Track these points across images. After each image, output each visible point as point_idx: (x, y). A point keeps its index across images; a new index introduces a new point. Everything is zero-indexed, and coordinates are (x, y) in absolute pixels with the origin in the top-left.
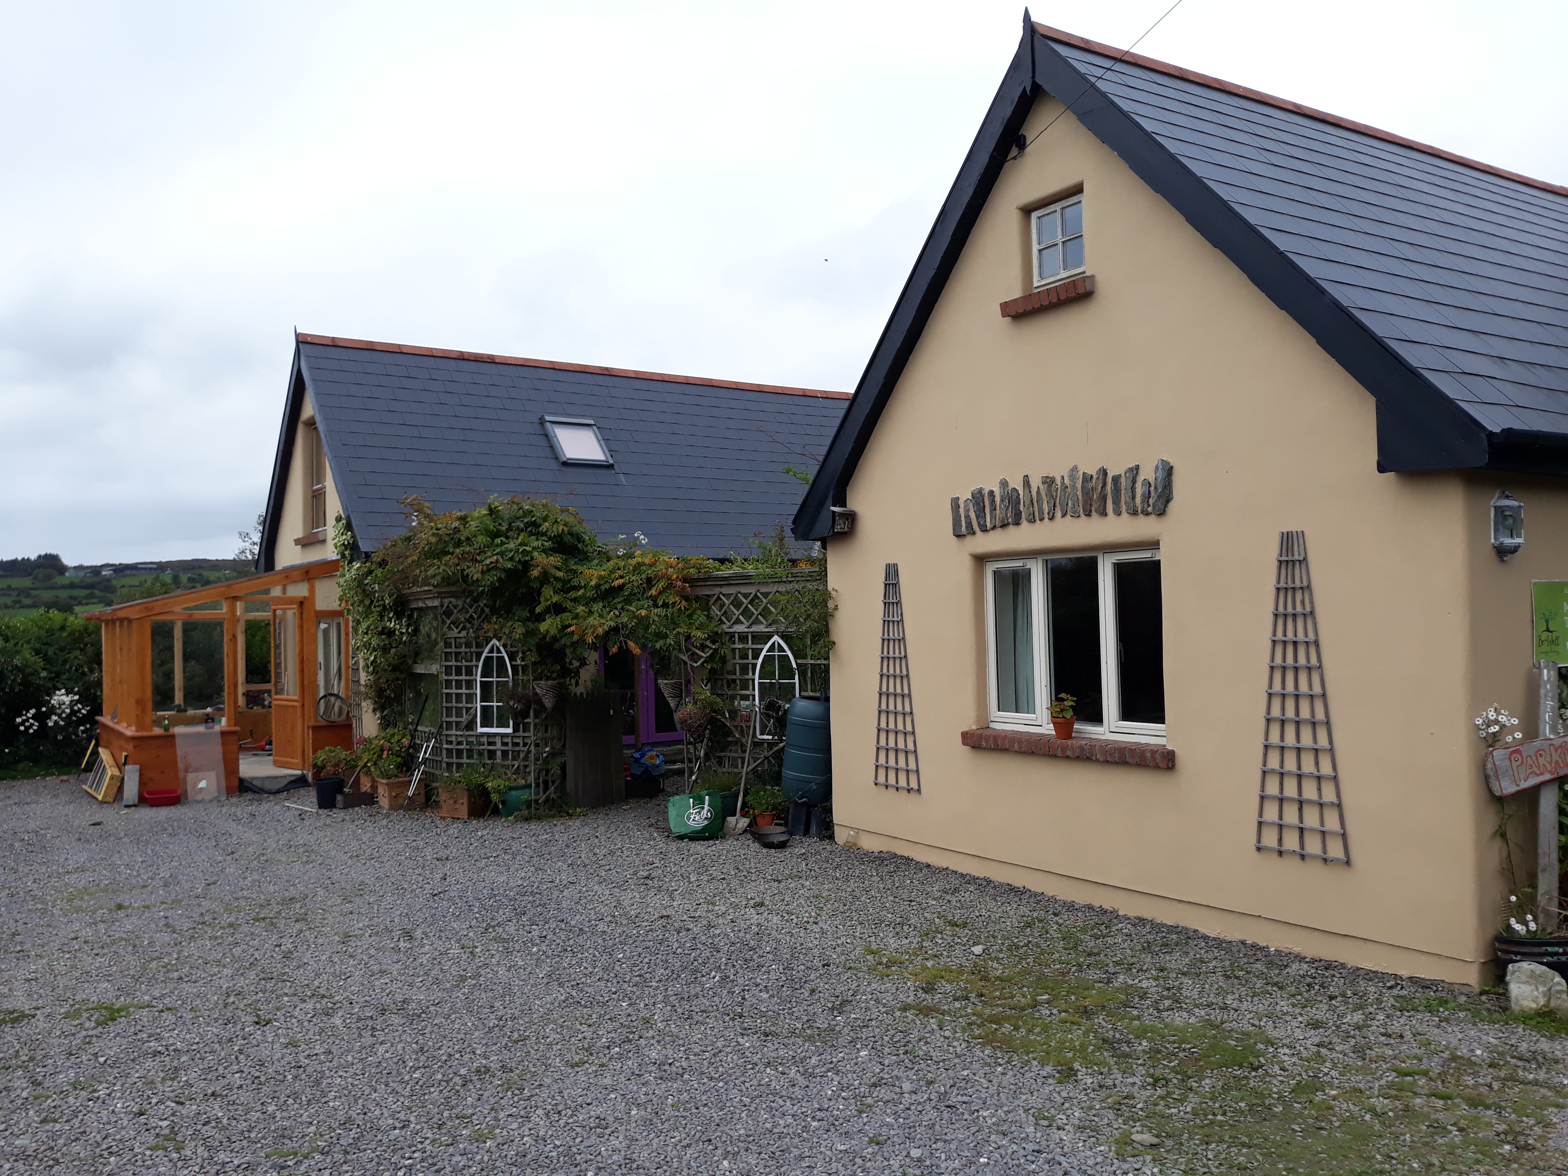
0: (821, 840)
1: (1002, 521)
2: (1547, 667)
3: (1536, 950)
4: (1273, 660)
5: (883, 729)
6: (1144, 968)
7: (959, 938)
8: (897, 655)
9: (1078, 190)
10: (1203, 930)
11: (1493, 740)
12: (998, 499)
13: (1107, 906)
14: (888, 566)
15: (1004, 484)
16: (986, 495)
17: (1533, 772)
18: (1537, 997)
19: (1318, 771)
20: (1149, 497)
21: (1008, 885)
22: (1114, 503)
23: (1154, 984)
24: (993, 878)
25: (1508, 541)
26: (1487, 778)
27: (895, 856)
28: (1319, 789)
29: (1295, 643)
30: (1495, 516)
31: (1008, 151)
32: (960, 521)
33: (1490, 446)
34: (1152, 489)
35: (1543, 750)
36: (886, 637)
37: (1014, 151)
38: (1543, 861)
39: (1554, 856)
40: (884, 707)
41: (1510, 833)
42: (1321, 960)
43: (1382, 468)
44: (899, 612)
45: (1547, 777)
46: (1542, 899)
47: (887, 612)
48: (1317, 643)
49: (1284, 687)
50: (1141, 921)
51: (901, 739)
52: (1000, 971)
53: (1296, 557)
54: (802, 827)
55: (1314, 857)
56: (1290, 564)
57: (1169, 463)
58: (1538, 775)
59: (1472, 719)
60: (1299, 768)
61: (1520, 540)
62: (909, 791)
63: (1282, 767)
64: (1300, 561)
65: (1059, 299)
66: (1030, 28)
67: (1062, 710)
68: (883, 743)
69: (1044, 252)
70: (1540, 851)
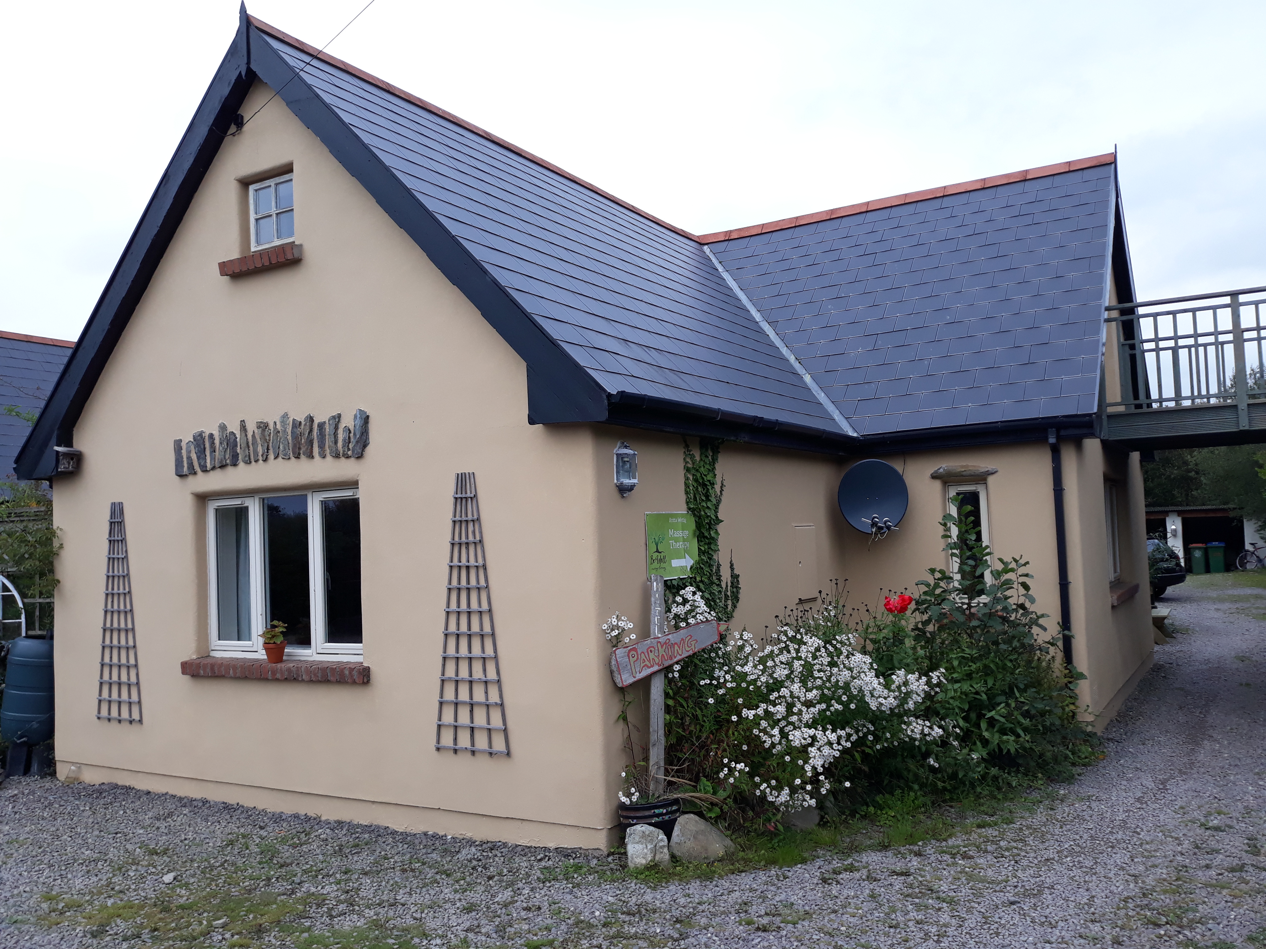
0: (41, 778)
1: (221, 462)
2: (656, 580)
3: (647, 813)
4: (450, 583)
5: (106, 664)
6: (331, 873)
7: (155, 867)
8: (121, 591)
9: (288, 169)
10: (394, 826)
11: (616, 642)
12: (217, 442)
13: (311, 814)
14: (113, 504)
15: (223, 428)
16: (207, 438)
17: (646, 665)
18: (646, 854)
19: (486, 677)
20: (350, 442)
21: (224, 803)
22: (320, 447)
23: (335, 888)
24: (209, 798)
25: (626, 481)
26: (612, 672)
27: (116, 786)
28: (486, 693)
29: (468, 567)
30: (617, 461)
31: (228, 128)
32: (182, 462)
33: (609, 404)
34: (352, 435)
35: (653, 647)
36: (111, 574)
37: (233, 129)
38: (653, 738)
39: (661, 732)
40: (108, 642)
41: (629, 719)
42: (488, 842)
43: (532, 421)
44: (124, 550)
45: (656, 668)
46: (653, 770)
47: (111, 550)
48: (485, 567)
49: (459, 606)
50: (340, 824)
51: (124, 672)
52: (185, 898)
53: (469, 495)
54: (22, 767)
55: (482, 752)
56: (464, 501)
57: (366, 413)
58: (649, 667)
59: (600, 625)
60: (471, 675)
61: (635, 481)
62: (131, 722)
63: (457, 675)
64: (471, 498)
65: (271, 263)
66: (247, 21)
67: (273, 636)
68: (106, 677)
69: (261, 221)
70: (651, 730)
